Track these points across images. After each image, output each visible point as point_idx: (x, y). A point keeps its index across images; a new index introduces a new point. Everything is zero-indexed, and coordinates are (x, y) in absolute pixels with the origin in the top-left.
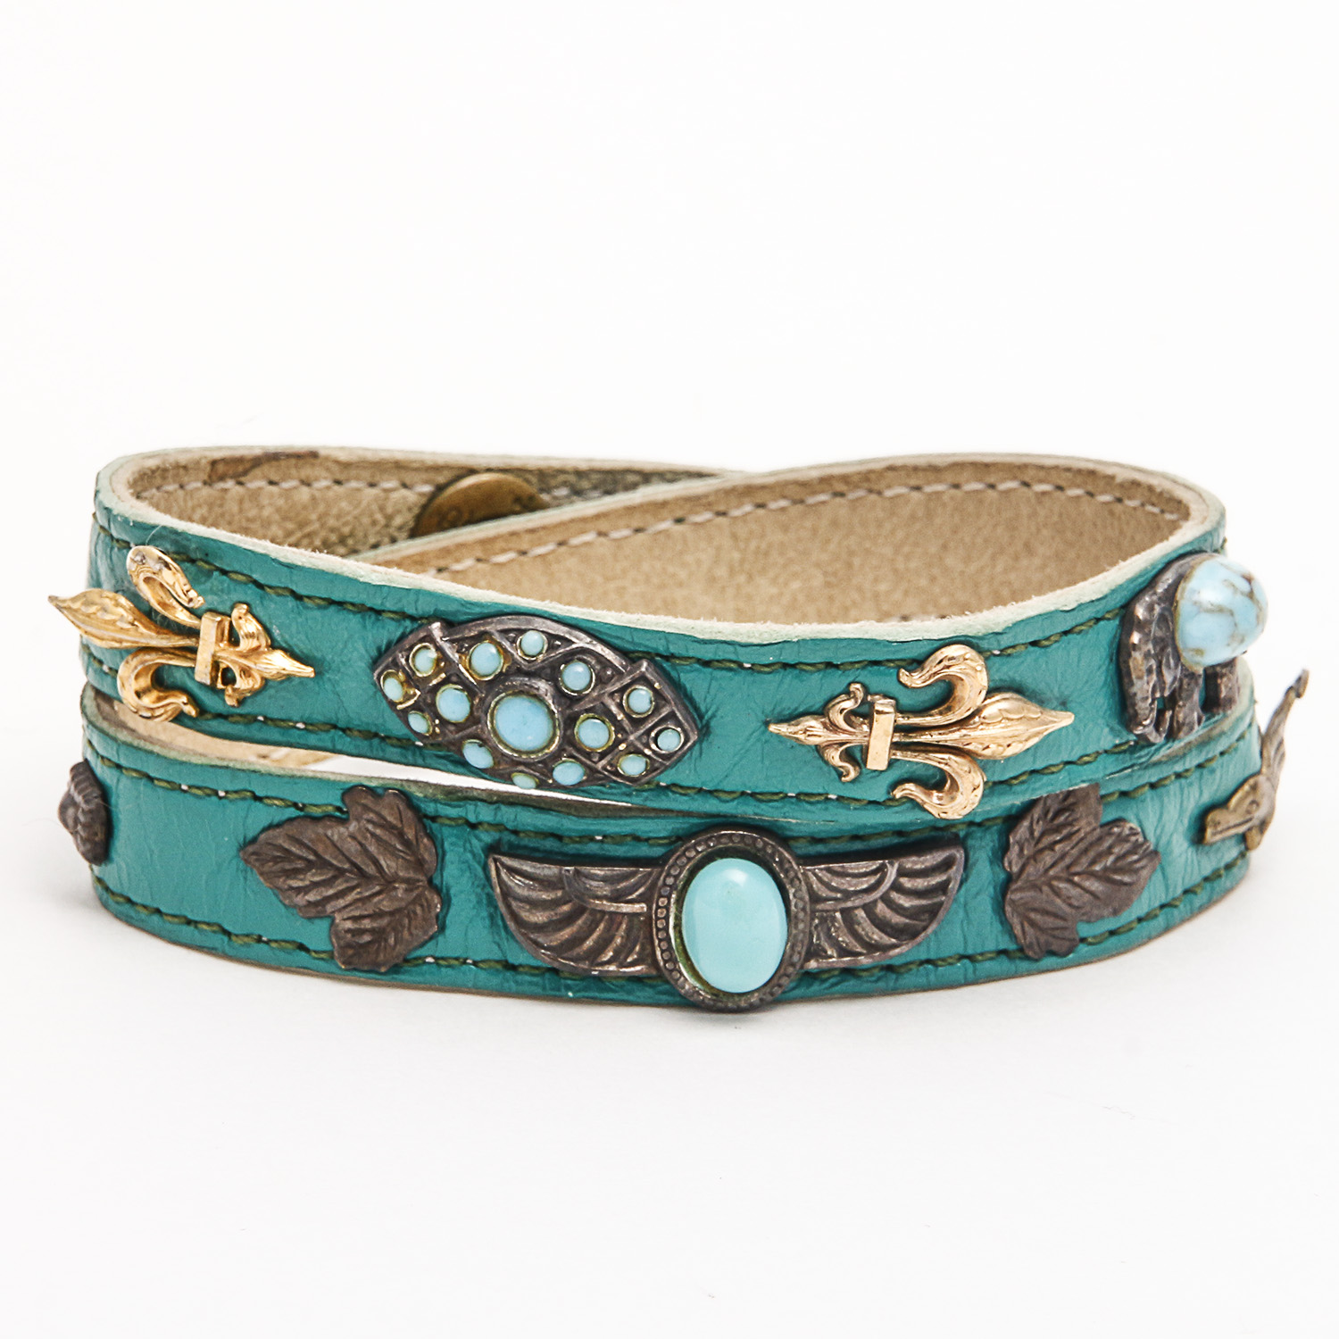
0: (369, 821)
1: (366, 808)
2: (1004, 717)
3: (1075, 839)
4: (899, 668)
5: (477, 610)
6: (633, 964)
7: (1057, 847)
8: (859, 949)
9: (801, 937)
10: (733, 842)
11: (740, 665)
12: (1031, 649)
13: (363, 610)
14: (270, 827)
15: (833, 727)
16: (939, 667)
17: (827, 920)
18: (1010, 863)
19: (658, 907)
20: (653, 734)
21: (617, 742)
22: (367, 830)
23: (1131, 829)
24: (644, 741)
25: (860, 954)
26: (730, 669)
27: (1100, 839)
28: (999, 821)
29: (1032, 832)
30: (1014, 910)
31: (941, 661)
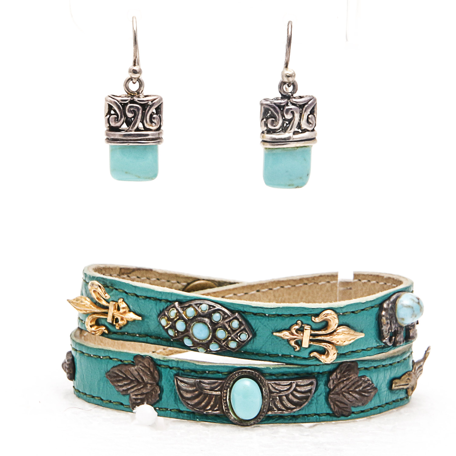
0: (141, 366)
1: (140, 362)
2: (343, 333)
3: (350, 380)
4: (312, 316)
5: (188, 298)
6: (216, 411)
7: (345, 382)
8: (284, 409)
9: (266, 404)
10: (246, 373)
11: (265, 315)
12: (352, 314)
13: (156, 299)
14: (114, 367)
15: (292, 334)
16: (323, 316)
17: (274, 399)
18: (330, 386)
19: (224, 393)
20: (239, 335)
21: (228, 337)
22: (140, 368)
23: (368, 379)
24: (236, 336)
25: (284, 410)
26: (262, 316)
27: (358, 381)
28: (327, 373)
29: (337, 376)
30: (331, 400)
31: (324, 315)
